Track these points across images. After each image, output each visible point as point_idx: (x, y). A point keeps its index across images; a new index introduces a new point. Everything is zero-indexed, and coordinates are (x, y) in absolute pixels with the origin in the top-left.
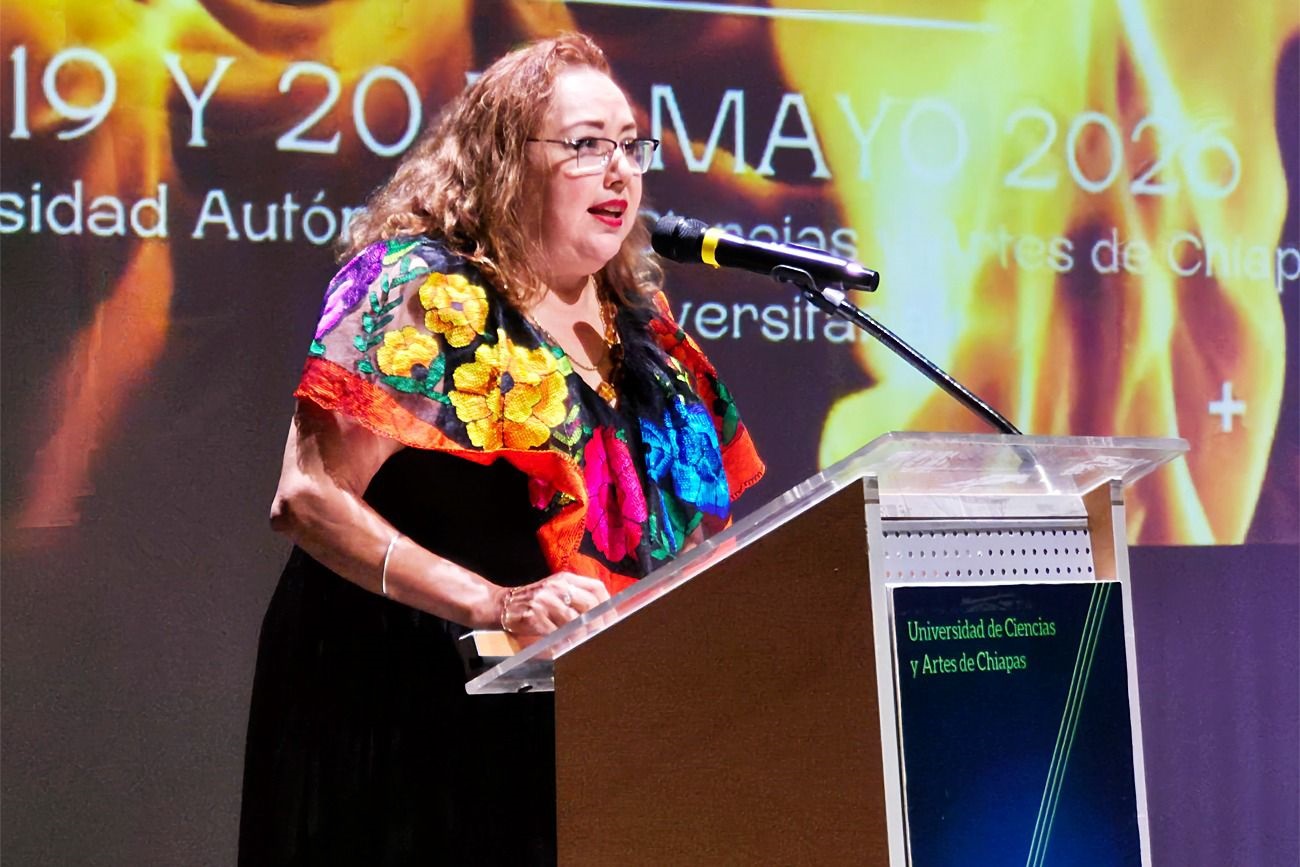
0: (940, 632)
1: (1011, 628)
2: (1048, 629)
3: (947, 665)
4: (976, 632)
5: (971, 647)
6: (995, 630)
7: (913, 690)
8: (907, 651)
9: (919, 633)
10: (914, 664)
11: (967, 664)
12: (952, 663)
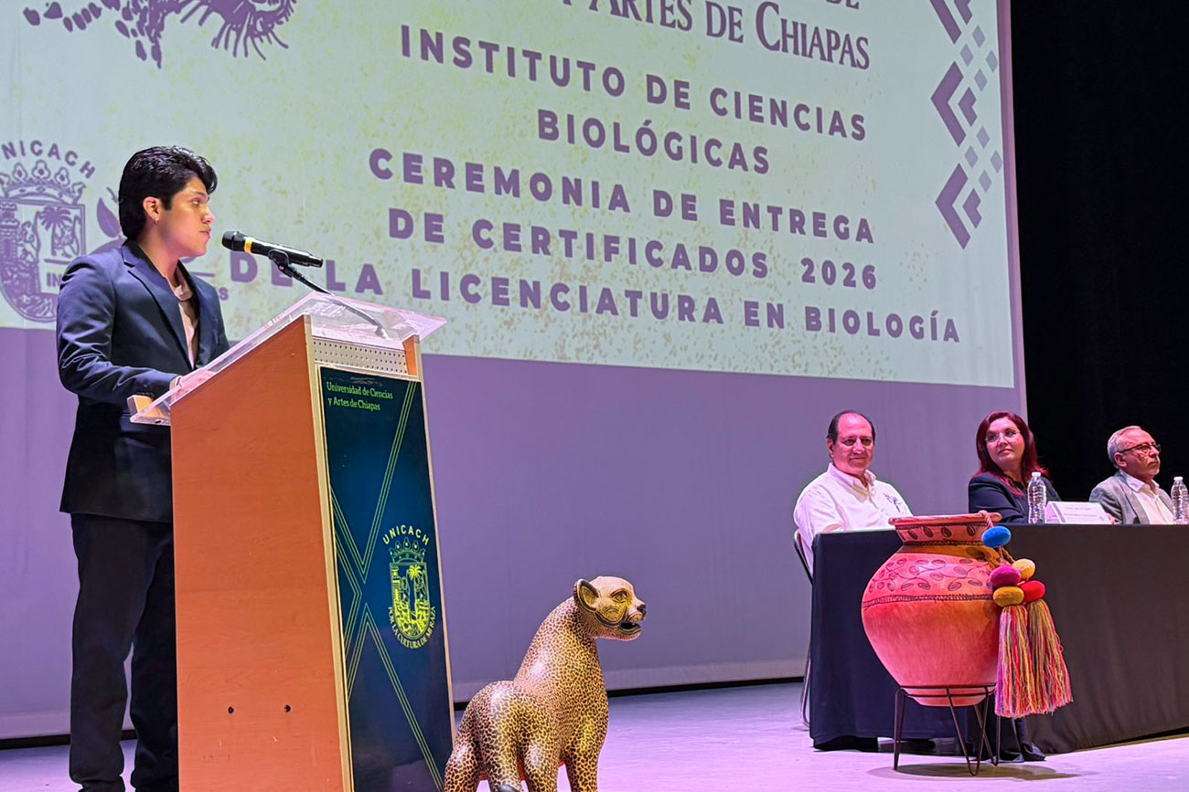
0: (342, 389)
1: (373, 393)
2: (390, 396)
3: (345, 403)
4: (358, 392)
5: (356, 398)
6: (366, 392)
7: (330, 412)
8: (327, 394)
9: (332, 387)
10: (330, 400)
11: (354, 405)
12: (347, 402)
